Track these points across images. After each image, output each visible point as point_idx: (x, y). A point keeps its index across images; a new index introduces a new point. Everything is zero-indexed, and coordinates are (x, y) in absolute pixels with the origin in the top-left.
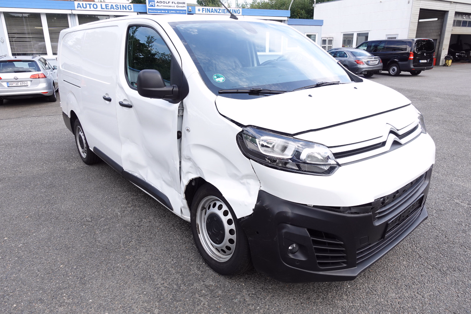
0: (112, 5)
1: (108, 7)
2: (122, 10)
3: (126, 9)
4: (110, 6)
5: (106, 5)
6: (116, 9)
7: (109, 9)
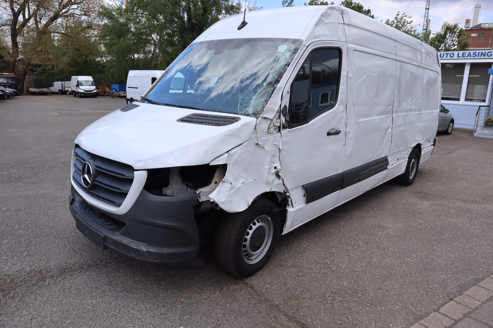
0: (470, 53)
1: (465, 55)
2: (480, 57)
3: (484, 56)
4: (467, 54)
5: (463, 53)
6: (473, 56)
7: (465, 57)
